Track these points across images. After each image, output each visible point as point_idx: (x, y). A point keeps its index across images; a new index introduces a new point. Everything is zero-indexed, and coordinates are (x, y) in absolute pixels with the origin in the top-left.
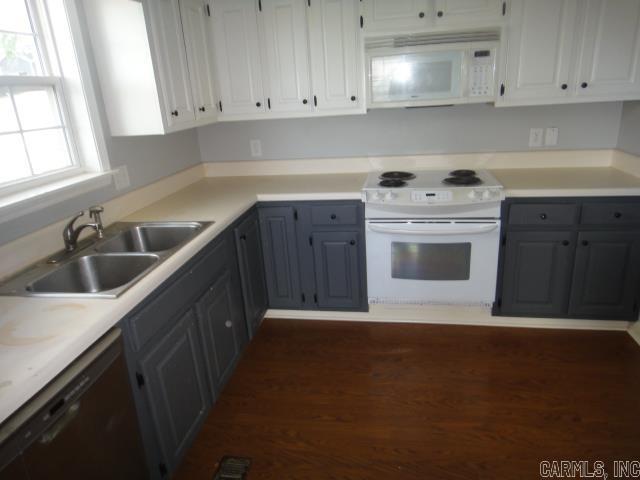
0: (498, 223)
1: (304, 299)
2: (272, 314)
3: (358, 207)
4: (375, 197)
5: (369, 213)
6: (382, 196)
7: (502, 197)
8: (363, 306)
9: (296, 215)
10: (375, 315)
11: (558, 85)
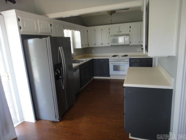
0: (129, 62)
1: (100, 75)
2: (95, 77)
3: (108, 59)
4: (110, 58)
5: (110, 60)
6: (112, 58)
7: (129, 58)
8: (109, 76)
9: (99, 61)
10: (111, 78)
11: (138, 42)
